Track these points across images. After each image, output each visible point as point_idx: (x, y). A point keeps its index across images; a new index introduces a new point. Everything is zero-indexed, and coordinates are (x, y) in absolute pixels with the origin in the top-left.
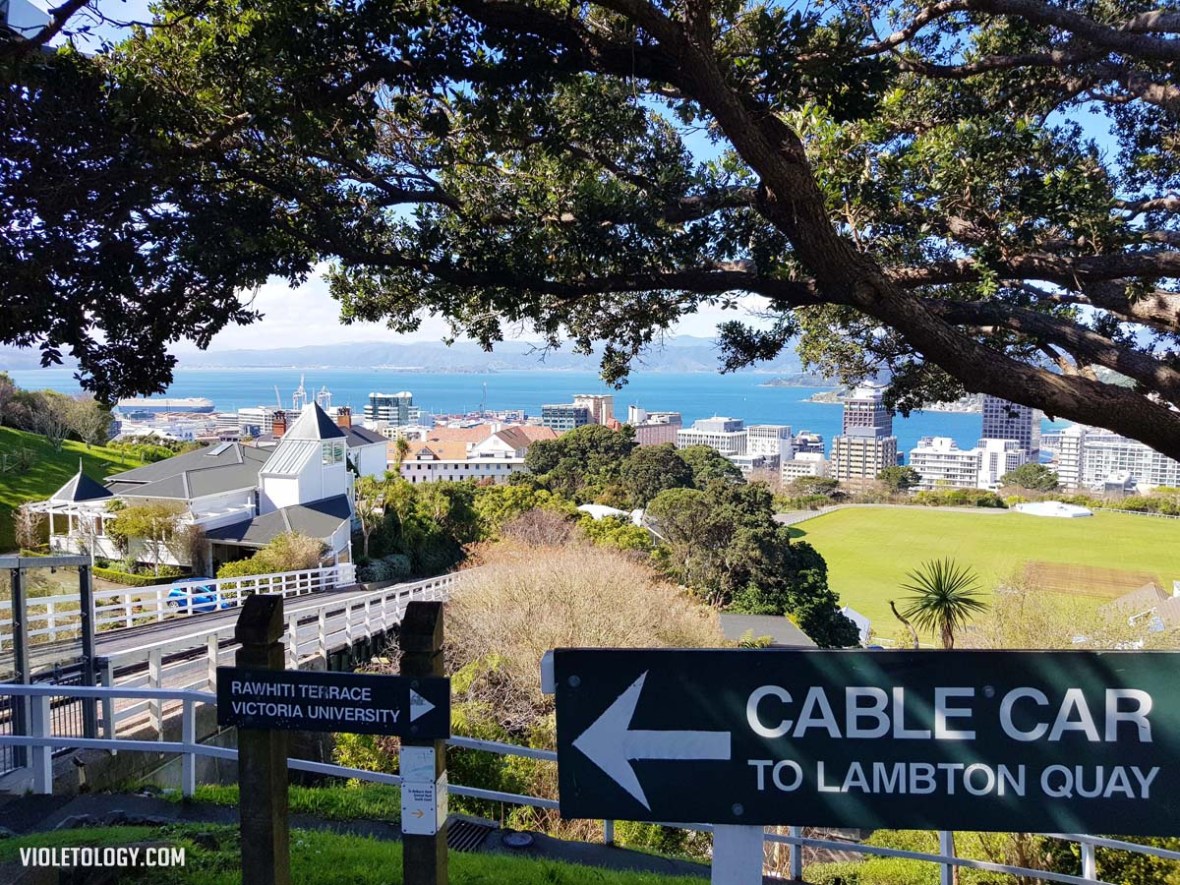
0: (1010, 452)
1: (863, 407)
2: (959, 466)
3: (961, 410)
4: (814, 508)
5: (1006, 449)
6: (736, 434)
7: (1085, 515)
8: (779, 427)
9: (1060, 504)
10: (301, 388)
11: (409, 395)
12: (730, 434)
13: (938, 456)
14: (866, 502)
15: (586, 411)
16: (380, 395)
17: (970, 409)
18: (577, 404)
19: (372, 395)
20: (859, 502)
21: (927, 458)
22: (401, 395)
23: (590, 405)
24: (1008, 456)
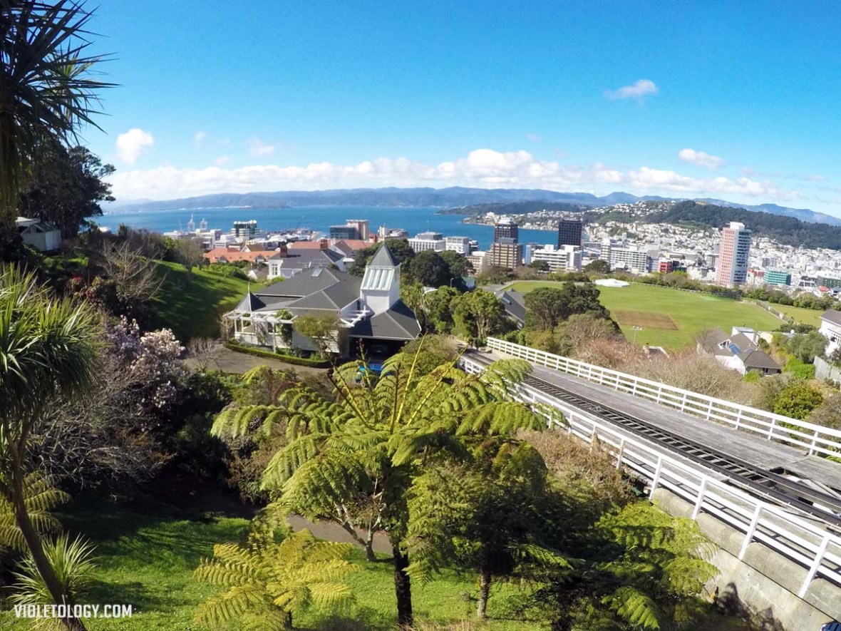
0: (576, 252)
1: (505, 228)
2: (558, 260)
3: (537, 228)
4: (502, 284)
5: (574, 250)
6: (440, 241)
7: (627, 286)
8: (464, 238)
9: (615, 280)
10: (191, 220)
11: (255, 222)
12: (436, 241)
13: (548, 255)
14: (526, 279)
15: (354, 229)
16: (239, 223)
17: (541, 228)
18: (349, 225)
19: (235, 223)
20: (522, 279)
21: (542, 256)
22: (251, 222)
23: (356, 226)
24: (575, 254)
